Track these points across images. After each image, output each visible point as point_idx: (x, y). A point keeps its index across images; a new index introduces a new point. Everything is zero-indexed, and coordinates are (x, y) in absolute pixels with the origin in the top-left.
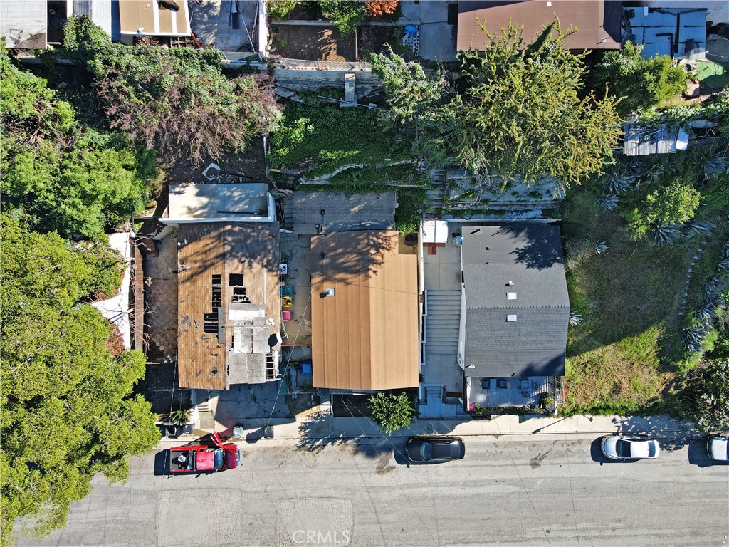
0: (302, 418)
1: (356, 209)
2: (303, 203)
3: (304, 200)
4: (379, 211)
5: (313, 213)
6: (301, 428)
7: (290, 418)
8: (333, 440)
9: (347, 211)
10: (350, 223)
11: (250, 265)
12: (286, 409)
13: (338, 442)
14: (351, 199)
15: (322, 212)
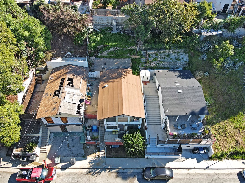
0: (90, 158)
1: (117, 63)
2: (98, 61)
3: (98, 60)
4: (125, 64)
5: (102, 64)
6: (89, 163)
7: (84, 157)
8: (105, 169)
9: (114, 64)
10: (114, 67)
11: (77, 77)
12: (83, 152)
13: (108, 171)
14: (115, 60)
15: (105, 64)
